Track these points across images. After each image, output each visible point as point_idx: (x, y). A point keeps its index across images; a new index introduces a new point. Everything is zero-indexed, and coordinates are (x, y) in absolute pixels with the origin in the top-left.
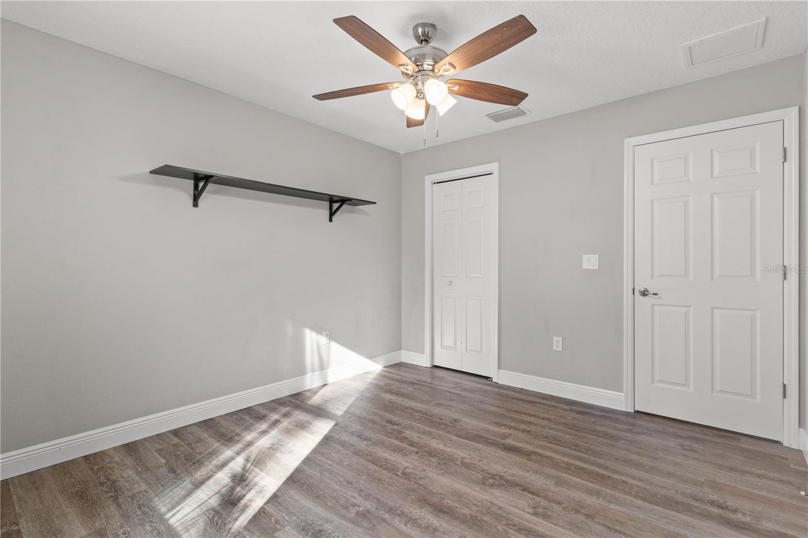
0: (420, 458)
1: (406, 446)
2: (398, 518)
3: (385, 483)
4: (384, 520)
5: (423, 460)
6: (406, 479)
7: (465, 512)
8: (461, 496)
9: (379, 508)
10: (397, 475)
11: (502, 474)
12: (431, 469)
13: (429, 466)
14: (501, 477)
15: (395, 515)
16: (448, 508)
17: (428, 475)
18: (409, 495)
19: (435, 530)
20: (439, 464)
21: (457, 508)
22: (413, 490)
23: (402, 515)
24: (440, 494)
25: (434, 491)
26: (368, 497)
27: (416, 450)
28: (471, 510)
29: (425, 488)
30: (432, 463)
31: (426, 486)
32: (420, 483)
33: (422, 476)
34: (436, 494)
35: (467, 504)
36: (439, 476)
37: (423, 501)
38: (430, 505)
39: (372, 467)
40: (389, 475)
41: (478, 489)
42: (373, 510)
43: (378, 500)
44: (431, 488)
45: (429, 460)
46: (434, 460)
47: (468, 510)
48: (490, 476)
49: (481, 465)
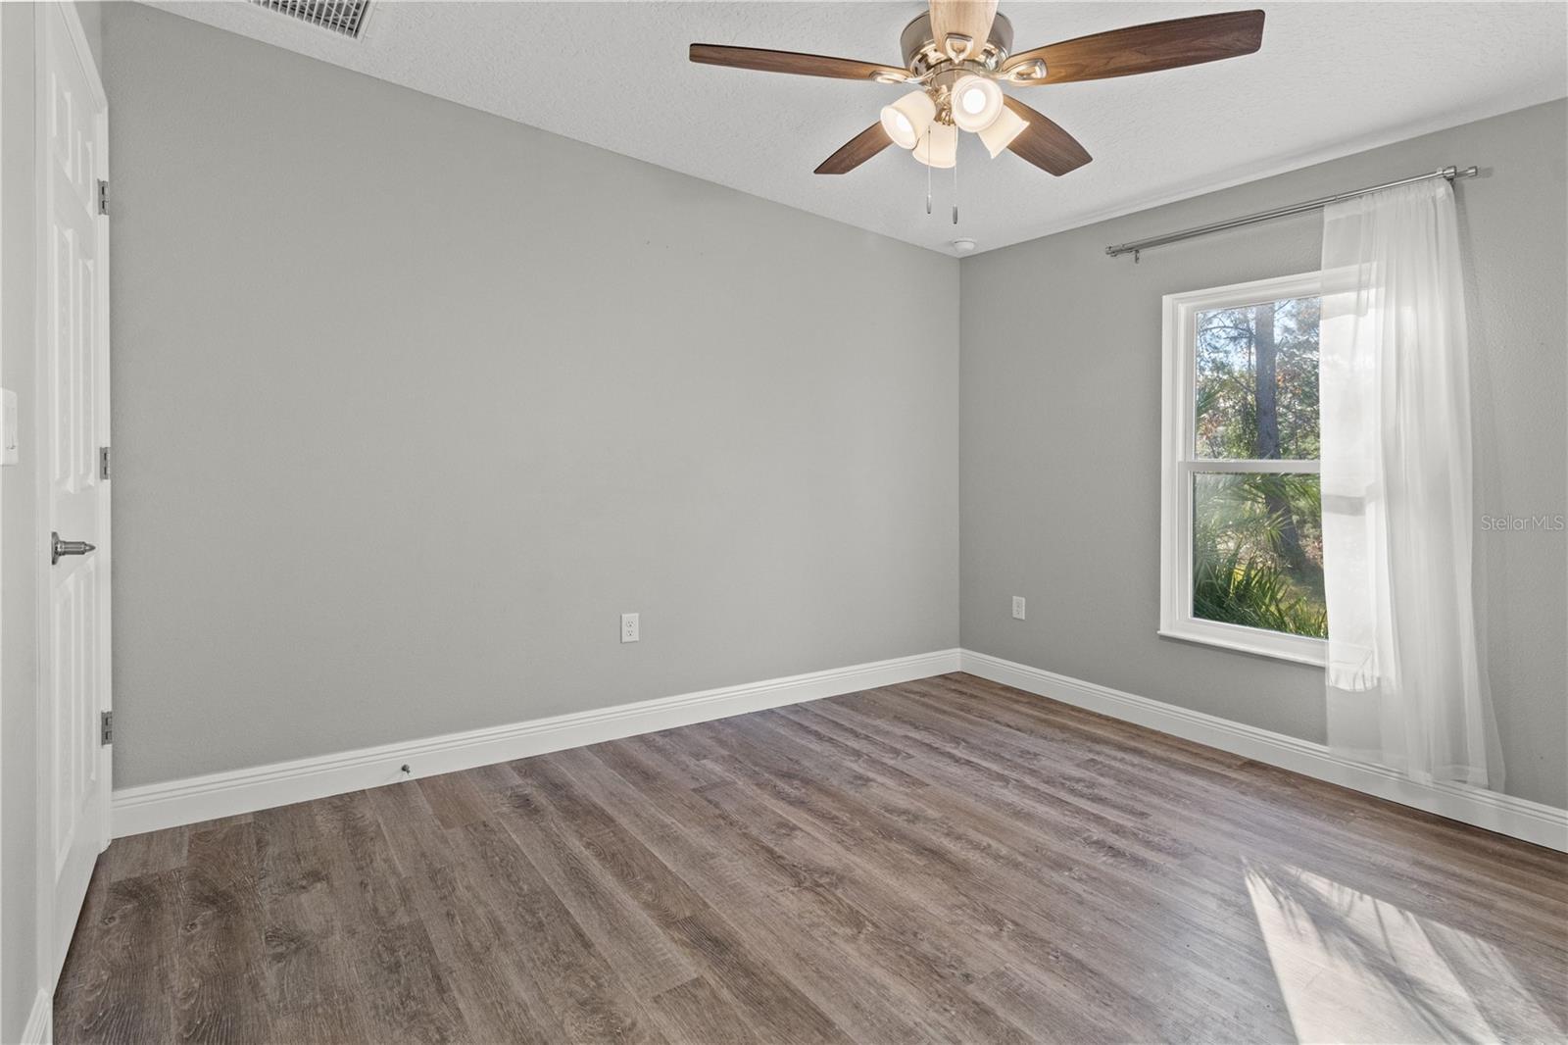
0: (960, 960)
1: (1000, 1012)
2: (1001, 854)
3: (1036, 909)
4: (1024, 855)
5: (954, 950)
6: (994, 910)
7: (897, 846)
8: (894, 866)
9: (1035, 871)
10: (1016, 924)
11: (791, 889)
12: (938, 924)
13: (941, 934)
14: (799, 884)
15: (1008, 859)
16: (922, 853)
17: (946, 911)
18: (985, 881)
19: (948, 835)
20: (915, 934)
21: (908, 852)
22: (979, 888)
23: (997, 857)
24: (929, 875)
25: (938, 880)
26: (1062, 890)
27: (971, 989)
28: (886, 846)
29: (956, 888)
30: (933, 938)
31: (954, 891)
32: (965, 899)
33: (959, 912)
34: (936, 876)
35: (889, 855)
36: (922, 905)
37: (960, 868)
38: (951, 862)
39: (1079, 954)
40: (1033, 927)
41: (859, 871)
42: (1045, 870)
43: (1040, 882)
44: (946, 887)
45: (938, 950)
46: (925, 948)
47: (893, 848)
48: (820, 889)
49: (823, 914)
